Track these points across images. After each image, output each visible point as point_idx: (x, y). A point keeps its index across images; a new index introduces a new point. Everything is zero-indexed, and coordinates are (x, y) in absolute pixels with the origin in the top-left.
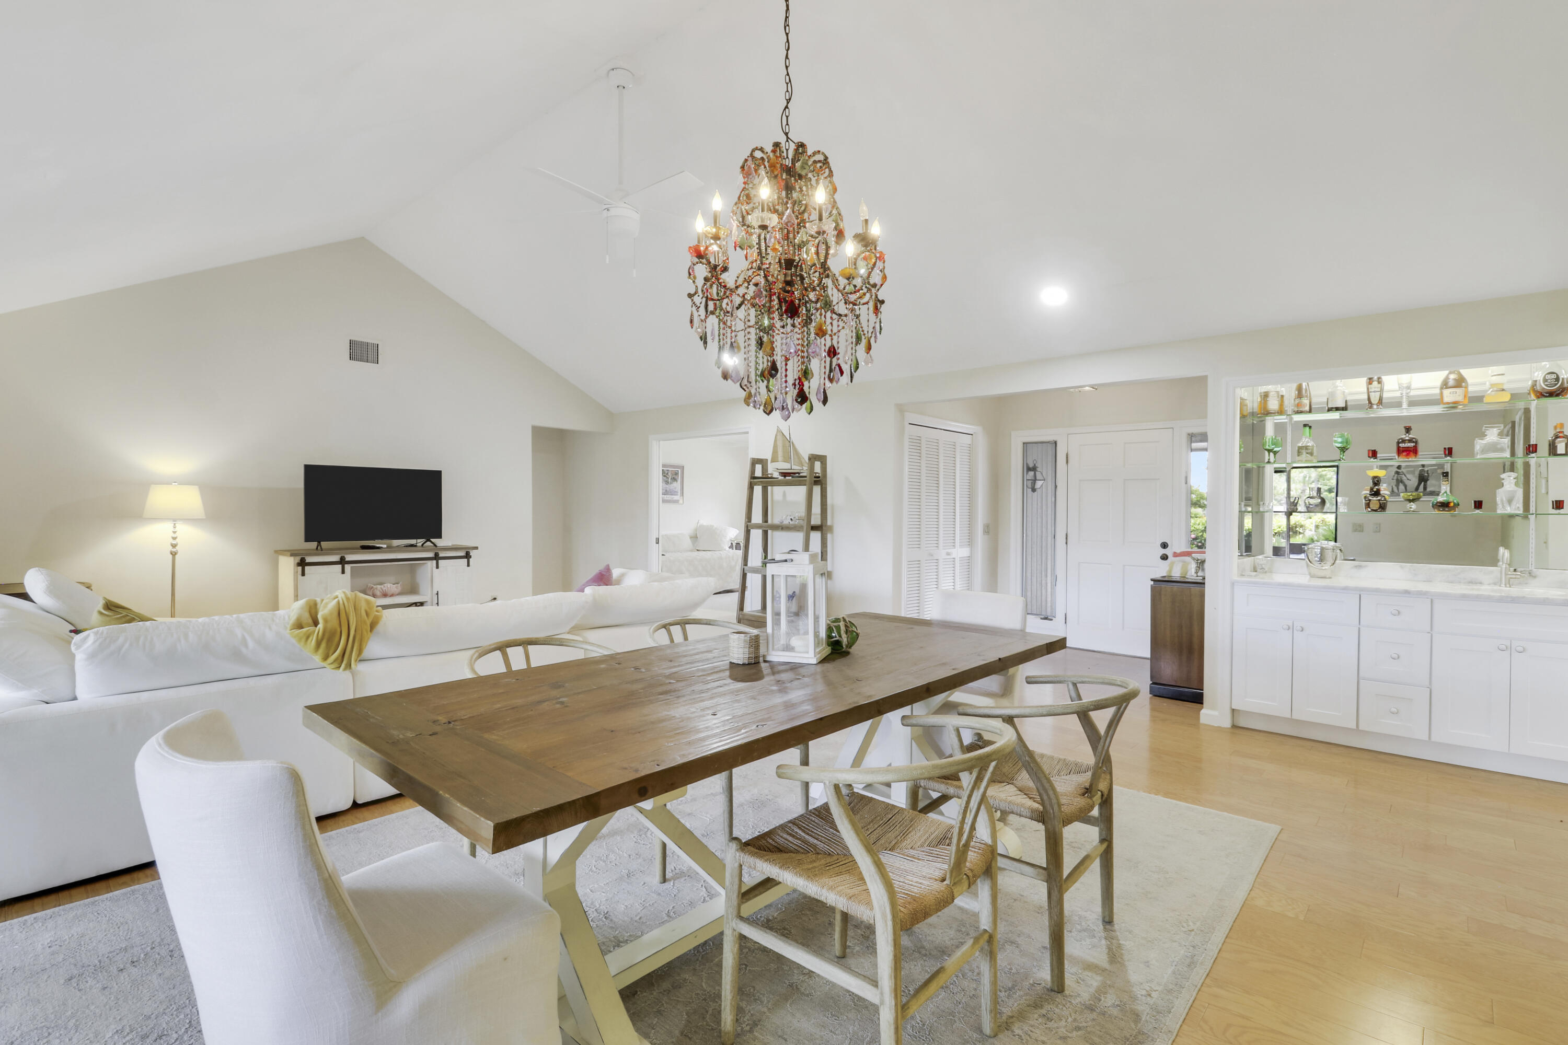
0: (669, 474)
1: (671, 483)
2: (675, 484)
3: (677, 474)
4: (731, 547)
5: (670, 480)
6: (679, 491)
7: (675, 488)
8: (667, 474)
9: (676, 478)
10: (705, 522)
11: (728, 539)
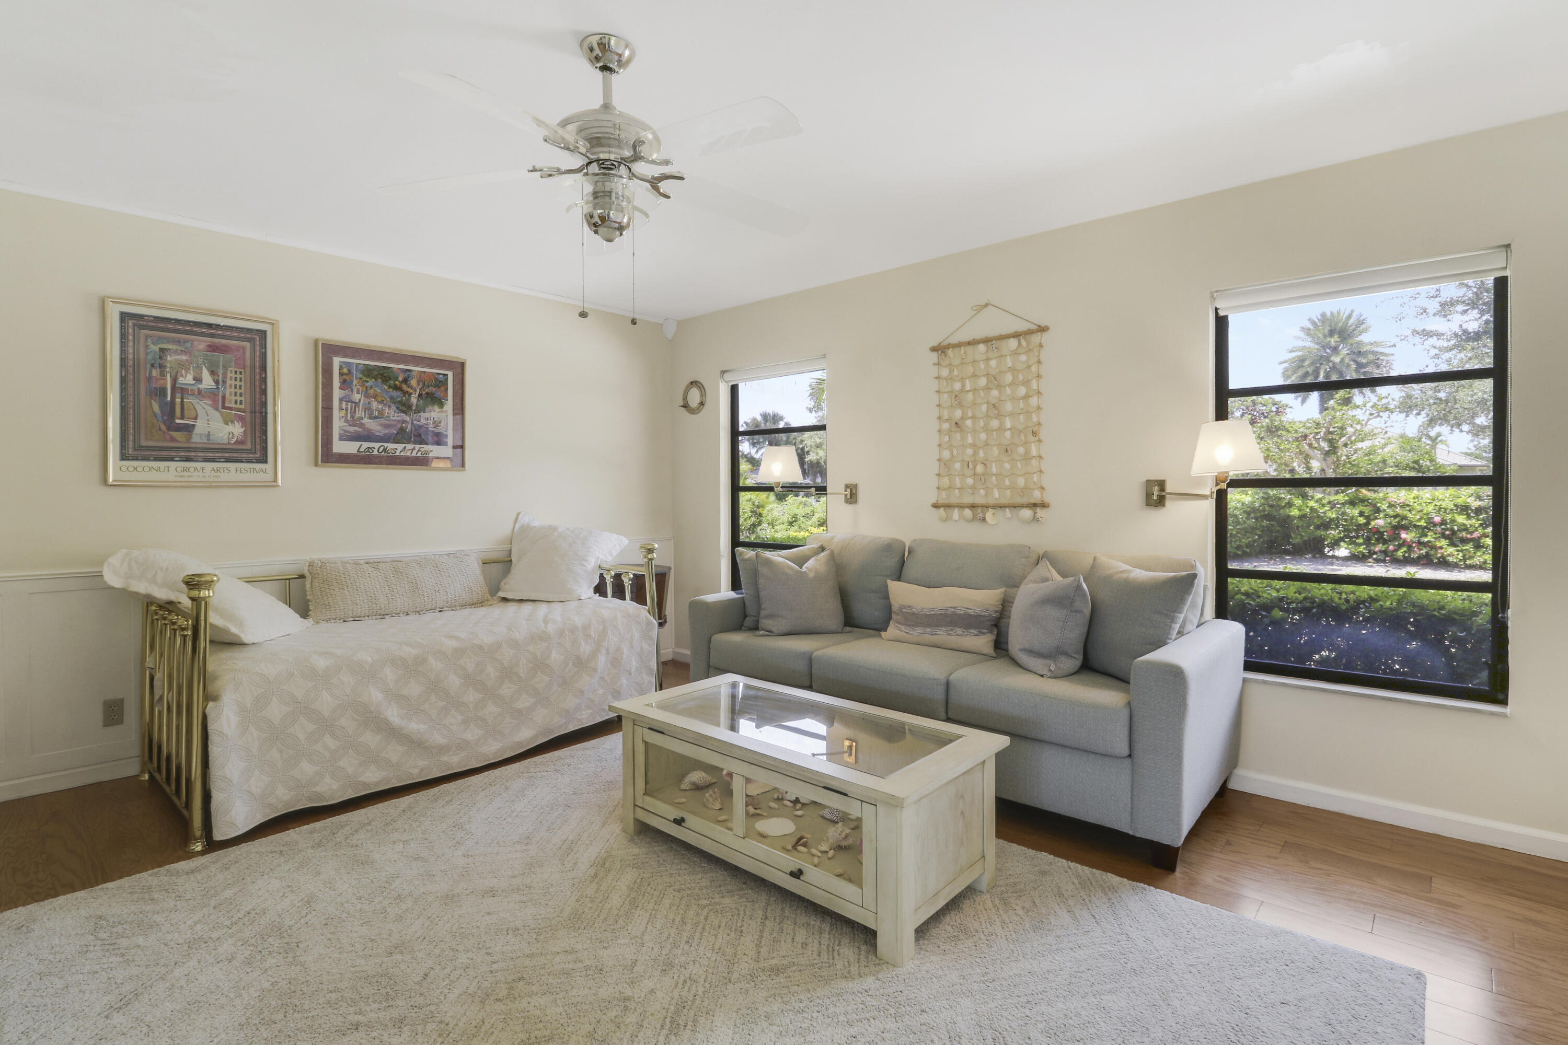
0: (413, 382)
1: (418, 411)
2: (433, 414)
3: (441, 383)
4: (600, 589)
5: (414, 400)
6: (450, 433)
7: (437, 424)
8: (405, 381)
9: (439, 394)
10: (537, 518)
11: (591, 563)
